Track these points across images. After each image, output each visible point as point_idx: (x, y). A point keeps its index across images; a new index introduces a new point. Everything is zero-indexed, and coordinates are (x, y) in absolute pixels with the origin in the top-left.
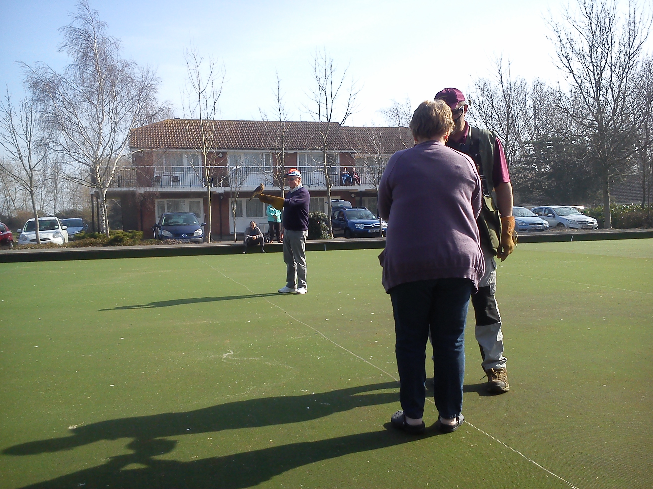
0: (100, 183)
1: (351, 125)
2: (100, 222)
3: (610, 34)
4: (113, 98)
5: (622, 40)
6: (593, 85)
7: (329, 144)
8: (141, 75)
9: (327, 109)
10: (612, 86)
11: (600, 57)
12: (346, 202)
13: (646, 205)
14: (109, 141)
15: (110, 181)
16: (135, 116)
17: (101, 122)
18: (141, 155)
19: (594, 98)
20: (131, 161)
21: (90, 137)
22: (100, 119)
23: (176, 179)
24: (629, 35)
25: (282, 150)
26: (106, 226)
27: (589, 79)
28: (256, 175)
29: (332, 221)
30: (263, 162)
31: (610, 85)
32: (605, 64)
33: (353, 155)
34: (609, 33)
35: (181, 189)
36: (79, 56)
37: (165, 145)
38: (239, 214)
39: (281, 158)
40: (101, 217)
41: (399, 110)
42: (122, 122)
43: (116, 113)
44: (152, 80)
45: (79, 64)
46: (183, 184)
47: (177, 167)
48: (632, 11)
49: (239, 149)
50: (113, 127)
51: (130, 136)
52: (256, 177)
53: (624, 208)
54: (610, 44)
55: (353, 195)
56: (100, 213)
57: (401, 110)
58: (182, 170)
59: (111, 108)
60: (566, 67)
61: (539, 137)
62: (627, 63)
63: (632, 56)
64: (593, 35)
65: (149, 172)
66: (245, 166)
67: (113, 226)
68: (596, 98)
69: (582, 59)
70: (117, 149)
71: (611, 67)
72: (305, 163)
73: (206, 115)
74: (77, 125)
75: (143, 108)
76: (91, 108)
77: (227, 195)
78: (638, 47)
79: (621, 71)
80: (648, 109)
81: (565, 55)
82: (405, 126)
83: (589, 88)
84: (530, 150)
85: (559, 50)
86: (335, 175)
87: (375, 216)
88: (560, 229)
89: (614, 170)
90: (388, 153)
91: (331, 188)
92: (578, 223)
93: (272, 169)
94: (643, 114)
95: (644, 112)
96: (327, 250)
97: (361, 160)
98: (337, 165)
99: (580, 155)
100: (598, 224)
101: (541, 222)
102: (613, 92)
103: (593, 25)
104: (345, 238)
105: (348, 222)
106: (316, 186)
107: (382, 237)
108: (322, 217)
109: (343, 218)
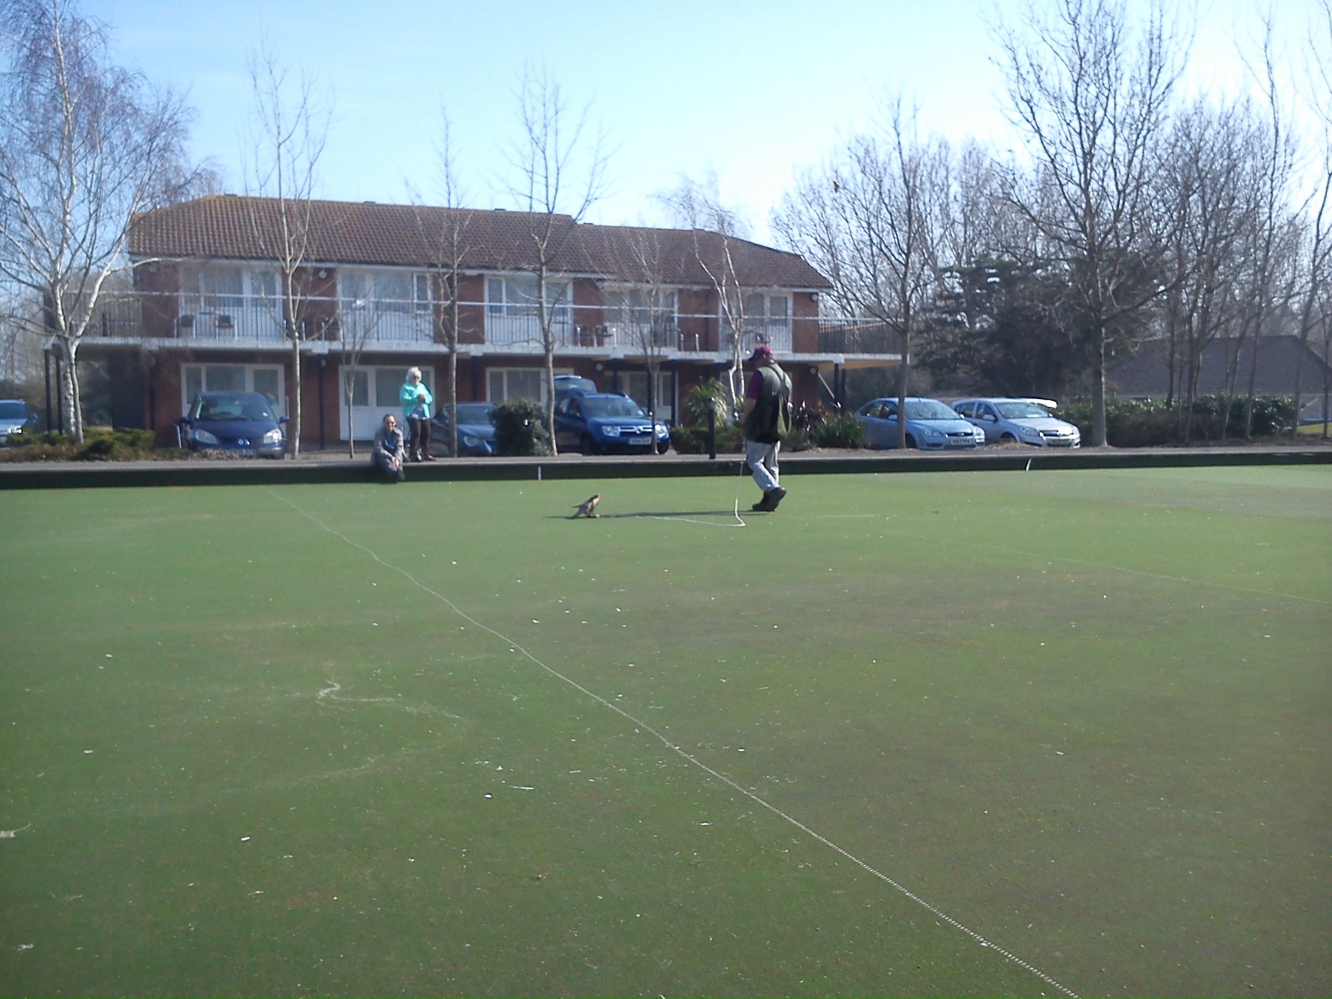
0: (64, 328)
1: (596, 223)
2: (63, 410)
3: (1114, 60)
4: (93, 147)
5: (1137, 71)
6: (1078, 158)
7: (551, 259)
8: (154, 101)
9: (547, 186)
10: (1115, 161)
11: (1094, 103)
12: (584, 381)
13: (1175, 402)
14: (84, 240)
15: (84, 324)
16: (141, 189)
17: (68, 198)
18: (152, 269)
19: (1080, 185)
20: (131, 281)
21: (45, 230)
22: (66, 192)
23: (225, 322)
24: (1151, 62)
25: (452, 268)
26: (76, 418)
27: (1070, 147)
28: (397, 319)
29: (555, 420)
30: (413, 292)
31: (1112, 161)
32: (1103, 118)
33: (598, 284)
34: (1111, 55)
35: (236, 342)
36: (21, 55)
37: (204, 250)
38: (361, 399)
39: (451, 286)
40: (66, 398)
41: (694, 195)
42: (114, 201)
43: (99, 179)
44: (180, 111)
45: (21, 72)
46: (241, 333)
47: (229, 298)
48: (1157, 16)
49: (361, 262)
50: (93, 208)
51: (130, 229)
52: (397, 323)
53: (1133, 407)
54: (1113, 79)
55: (599, 368)
56: (63, 389)
57: (697, 196)
58: (239, 302)
59: (90, 169)
60: (1028, 121)
61: (972, 259)
62: (1145, 119)
63: (1155, 104)
64: (1081, 59)
65: (170, 305)
66: (375, 297)
67: (89, 417)
68: (1083, 186)
69: (1059, 105)
70: (101, 254)
71: (1114, 125)
72: (501, 299)
73: (293, 189)
74: (15, 201)
75: (159, 170)
76: (48, 167)
77: (335, 358)
78: (1168, 87)
79: (1132, 134)
80: (1182, 212)
81: (1025, 98)
82: (706, 229)
83: (1069, 165)
84: (955, 284)
85: (1013, 86)
86: (563, 323)
87: (643, 411)
88: (1006, 445)
89: (1115, 331)
90: (672, 283)
91: (554, 351)
92: (1041, 434)
93: (431, 307)
94: (1173, 221)
95: (1175, 218)
96: (543, 478)
97: (617, 296)
98: (567, 303)
99: (1049, 298)
100: (1081, 437)
101: (969, 431)
102: (1118, 175)
103: (1081, 39)
104: (581, 455)
105: (589, 422)
106: (523, 346)
107: (656, 454)
108: (535, 410)
109: (578, 414)
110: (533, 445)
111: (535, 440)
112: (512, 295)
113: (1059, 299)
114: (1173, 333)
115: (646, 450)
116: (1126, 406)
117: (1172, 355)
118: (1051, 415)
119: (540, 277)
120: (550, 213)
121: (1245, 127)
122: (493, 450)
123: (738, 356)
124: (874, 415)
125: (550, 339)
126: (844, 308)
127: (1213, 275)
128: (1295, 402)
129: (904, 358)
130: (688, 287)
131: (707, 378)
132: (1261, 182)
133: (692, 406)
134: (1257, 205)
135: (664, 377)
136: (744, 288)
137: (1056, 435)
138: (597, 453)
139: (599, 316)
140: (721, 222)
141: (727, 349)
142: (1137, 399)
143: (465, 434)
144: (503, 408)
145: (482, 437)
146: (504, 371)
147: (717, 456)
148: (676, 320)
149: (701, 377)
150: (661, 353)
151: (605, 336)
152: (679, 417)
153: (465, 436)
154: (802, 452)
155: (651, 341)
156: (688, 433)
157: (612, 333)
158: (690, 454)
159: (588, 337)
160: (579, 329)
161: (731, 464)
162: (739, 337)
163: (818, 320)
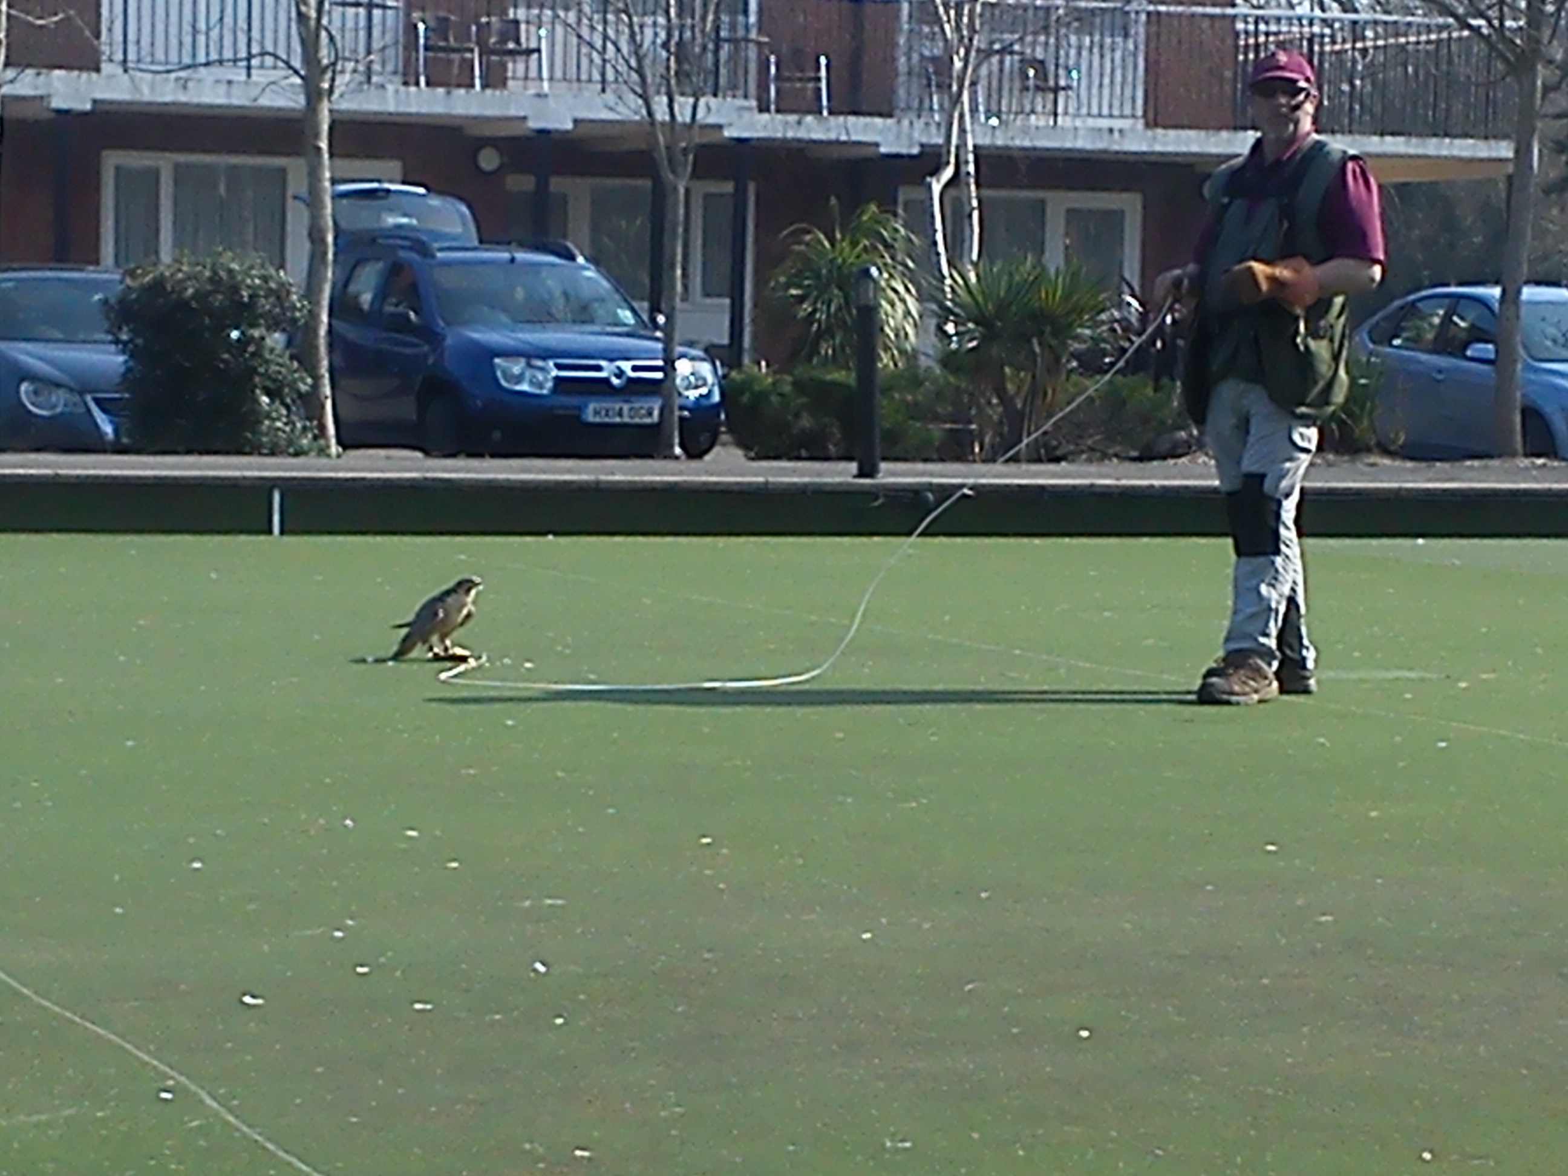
12: (435, 201)
29: (332, 332)
55: (489, 160)
86: (370, 6)
87: (633, 311)
91: (333, 100)
104: (419, 455)
105: (449, 341)
106: (230, 82)
107: (677, 458)
108: (266, 297)
109: (412, 315)
110: (255, 417)
111: (265, 399)
115: (643, 442)
122: (116, 431)
123: (962, 131)
125: (325, 56)
129: (1522, 153)
131: (853, 204)
133: (801, 299)
135: (707, 197)
138: (477, 451)
141: (924, 110)
143: (24, 375)
144: (158, 286)
145: (81, 384)
146: (165, 163)
147: (883, 466)
149: (833, 201)
150: (700, 116)
151: (511, 53)
152: (755, 336)
153: (23, 380)
154: (1171, 462)
155: (668, 68)
156: (787, 389)
157: (533, 45)
158: (790, 459)
159: (455, 56)
160: (421, 27)
161: (930, 496)
162: (965, 67)
163: (1234, 17)
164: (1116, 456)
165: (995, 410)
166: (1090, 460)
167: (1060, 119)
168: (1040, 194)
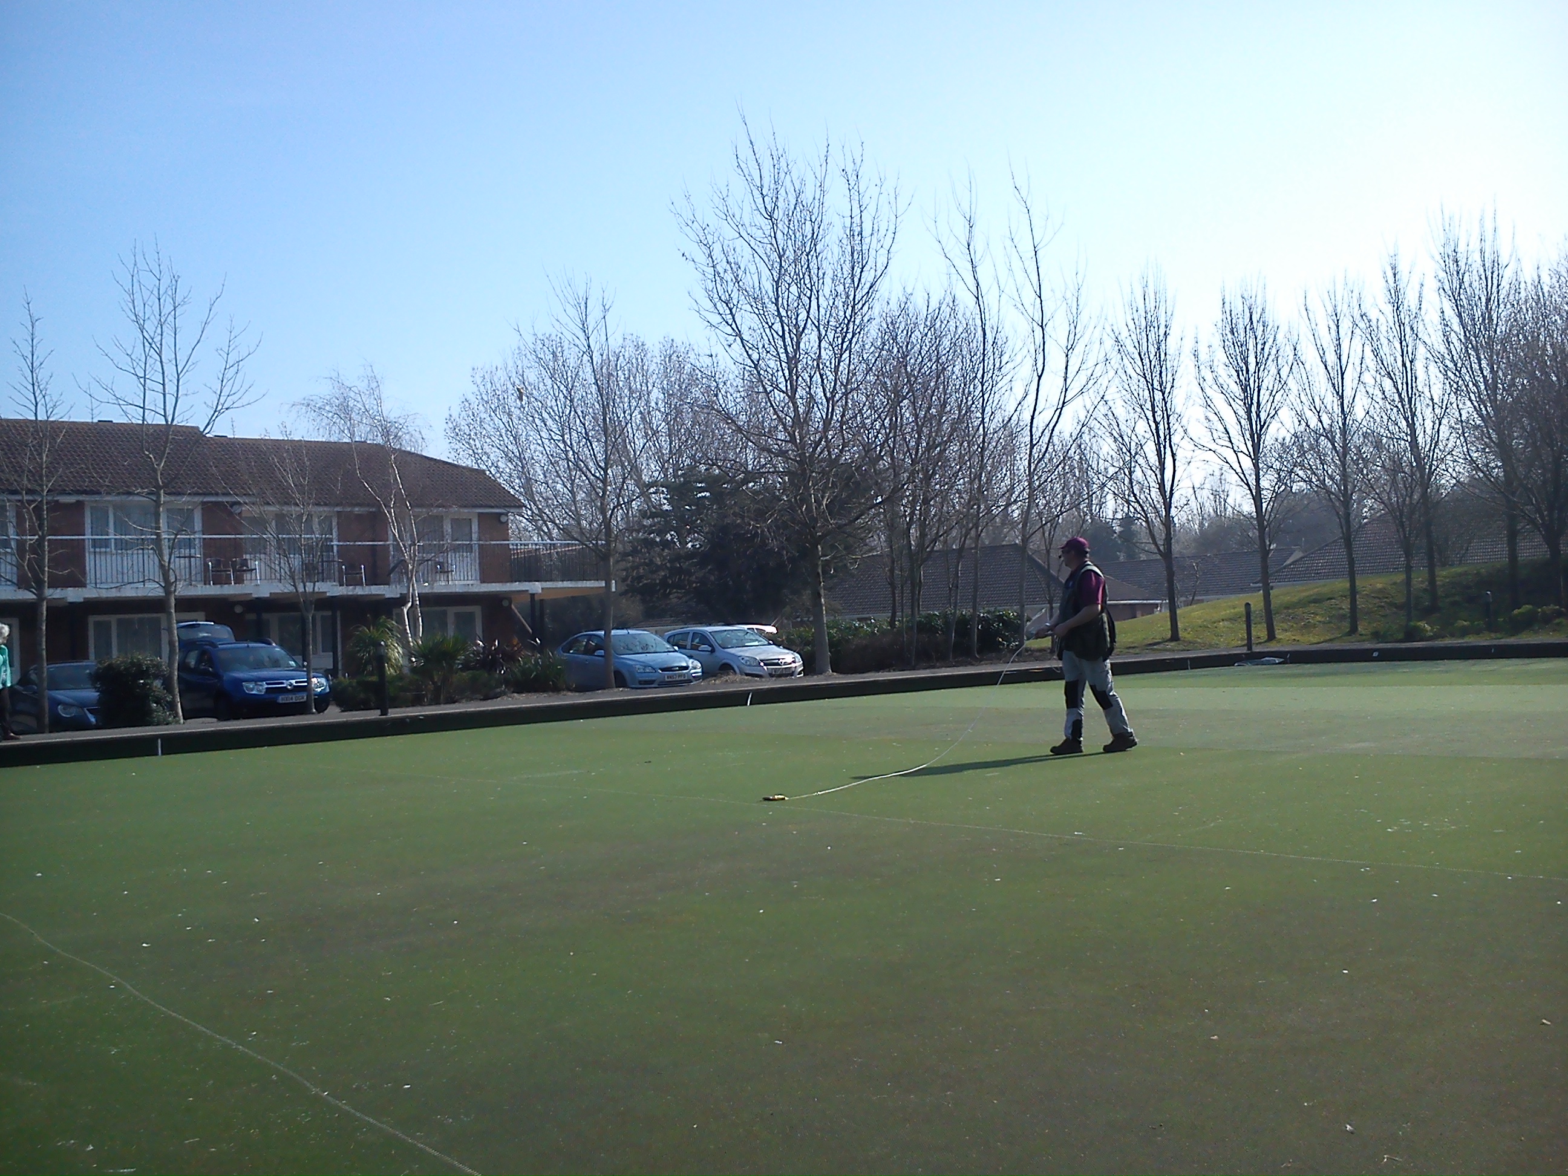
1: (231, 435)
3: (814, 258)
5: (839, 270)
6: (784, 365)
7: (172, 480)
9: (164, 395)
10: (821, 367)
11: (796, 305)
13: (899, 621)
19: (786, 393)
24: (853, 260)
25: (41, 495)
27: (774, 353)
29: (179, 678)
31: (818, 365)
32: (807, 320)
33: (237, 509)
34: (812, 253)
39: (40, 518)
48: (856, 212)
53: (856, 628)
54: (815, 279)
55: (238, 610)
57: (355, 404)
60: (727, 322)
61: (680, 472)
62: (849, 321)
63: (860, 304)
64: (780, 258)
68: (790, 393)
69: (760, 306)
71: (818, 327)
72: (107, 530)
78: (871, 286)
79: (838, 337)
80: (894, 418)
81: (723, 298)
82: (368, 442)
83: (774, 371)
84: (661, 500)
85: (711, 285)
86: (190, 557)
87: (295, 661)
88: (725, 678)
89: (833, 547)
90: (326, 505)
91: (176, 594)
92: (762, 664)
93: (13, 544)
94: (885, 428)
95: (887, 425)
96: (163, 754)
97: (260, 523)
98: (195, 533)
99: (760, 515)
100: (804, 664)
101: (684, 664)
102: (825, 381)
103: (779, 235)
104: (215, 720)
105: (225, 678)
106: (137, 588)
107: (313, 713)
108: (153, 668)
109: (211, 669)
110: (151, 711)
111: (155, 705)
112: (121, 527)
113: (771, 515)
114: (891, 547)
115: (300, 709)
116: (850, 628)
117: (892, 571)
118: (771, 642)
119: (158, 503)
120: (168, 426)
121: (953, 329)
122: (96, 721)
123: (414, 590)
124: (577, 652)
125: (172, 578)
126: (540, 529)
127: (928, 484)
128: (1020, 616)
129: (608, 585)
130: (349, 509)
131: (376, 617)
132: (972, 386)
133: (359, 651)
134: (969, 409)
135: (322, 618)
136: (417, 510)
137: (778, 664)
138: (237, 718)
139: (237, 547)
140: (386, 433)
141: (400, 581)
142: (860, 620)
143: (60, 703)
144: (110, 667)
145: (82, 704)
146: (113, 619)
147: (390, 710)
148: (335, 548)
149: (369, 616)
150: (316, 590)
151: (244, 571)
152: (342, 665)
153: (59, 705)
154: (495, 700)
155: (303, 576)
156: (354, 684)
157: (253, 567)
158: (356, 710)
159: (223, 573)
160: (210, 563)
161: (408, 720)
162: (413, 567)
163: (508, 544)
164: (476, 699)
165: (431, 687)
166: (467, 701)
167: (450, 583)
168: (445, 608)
